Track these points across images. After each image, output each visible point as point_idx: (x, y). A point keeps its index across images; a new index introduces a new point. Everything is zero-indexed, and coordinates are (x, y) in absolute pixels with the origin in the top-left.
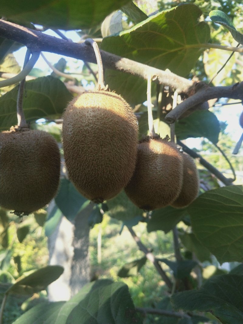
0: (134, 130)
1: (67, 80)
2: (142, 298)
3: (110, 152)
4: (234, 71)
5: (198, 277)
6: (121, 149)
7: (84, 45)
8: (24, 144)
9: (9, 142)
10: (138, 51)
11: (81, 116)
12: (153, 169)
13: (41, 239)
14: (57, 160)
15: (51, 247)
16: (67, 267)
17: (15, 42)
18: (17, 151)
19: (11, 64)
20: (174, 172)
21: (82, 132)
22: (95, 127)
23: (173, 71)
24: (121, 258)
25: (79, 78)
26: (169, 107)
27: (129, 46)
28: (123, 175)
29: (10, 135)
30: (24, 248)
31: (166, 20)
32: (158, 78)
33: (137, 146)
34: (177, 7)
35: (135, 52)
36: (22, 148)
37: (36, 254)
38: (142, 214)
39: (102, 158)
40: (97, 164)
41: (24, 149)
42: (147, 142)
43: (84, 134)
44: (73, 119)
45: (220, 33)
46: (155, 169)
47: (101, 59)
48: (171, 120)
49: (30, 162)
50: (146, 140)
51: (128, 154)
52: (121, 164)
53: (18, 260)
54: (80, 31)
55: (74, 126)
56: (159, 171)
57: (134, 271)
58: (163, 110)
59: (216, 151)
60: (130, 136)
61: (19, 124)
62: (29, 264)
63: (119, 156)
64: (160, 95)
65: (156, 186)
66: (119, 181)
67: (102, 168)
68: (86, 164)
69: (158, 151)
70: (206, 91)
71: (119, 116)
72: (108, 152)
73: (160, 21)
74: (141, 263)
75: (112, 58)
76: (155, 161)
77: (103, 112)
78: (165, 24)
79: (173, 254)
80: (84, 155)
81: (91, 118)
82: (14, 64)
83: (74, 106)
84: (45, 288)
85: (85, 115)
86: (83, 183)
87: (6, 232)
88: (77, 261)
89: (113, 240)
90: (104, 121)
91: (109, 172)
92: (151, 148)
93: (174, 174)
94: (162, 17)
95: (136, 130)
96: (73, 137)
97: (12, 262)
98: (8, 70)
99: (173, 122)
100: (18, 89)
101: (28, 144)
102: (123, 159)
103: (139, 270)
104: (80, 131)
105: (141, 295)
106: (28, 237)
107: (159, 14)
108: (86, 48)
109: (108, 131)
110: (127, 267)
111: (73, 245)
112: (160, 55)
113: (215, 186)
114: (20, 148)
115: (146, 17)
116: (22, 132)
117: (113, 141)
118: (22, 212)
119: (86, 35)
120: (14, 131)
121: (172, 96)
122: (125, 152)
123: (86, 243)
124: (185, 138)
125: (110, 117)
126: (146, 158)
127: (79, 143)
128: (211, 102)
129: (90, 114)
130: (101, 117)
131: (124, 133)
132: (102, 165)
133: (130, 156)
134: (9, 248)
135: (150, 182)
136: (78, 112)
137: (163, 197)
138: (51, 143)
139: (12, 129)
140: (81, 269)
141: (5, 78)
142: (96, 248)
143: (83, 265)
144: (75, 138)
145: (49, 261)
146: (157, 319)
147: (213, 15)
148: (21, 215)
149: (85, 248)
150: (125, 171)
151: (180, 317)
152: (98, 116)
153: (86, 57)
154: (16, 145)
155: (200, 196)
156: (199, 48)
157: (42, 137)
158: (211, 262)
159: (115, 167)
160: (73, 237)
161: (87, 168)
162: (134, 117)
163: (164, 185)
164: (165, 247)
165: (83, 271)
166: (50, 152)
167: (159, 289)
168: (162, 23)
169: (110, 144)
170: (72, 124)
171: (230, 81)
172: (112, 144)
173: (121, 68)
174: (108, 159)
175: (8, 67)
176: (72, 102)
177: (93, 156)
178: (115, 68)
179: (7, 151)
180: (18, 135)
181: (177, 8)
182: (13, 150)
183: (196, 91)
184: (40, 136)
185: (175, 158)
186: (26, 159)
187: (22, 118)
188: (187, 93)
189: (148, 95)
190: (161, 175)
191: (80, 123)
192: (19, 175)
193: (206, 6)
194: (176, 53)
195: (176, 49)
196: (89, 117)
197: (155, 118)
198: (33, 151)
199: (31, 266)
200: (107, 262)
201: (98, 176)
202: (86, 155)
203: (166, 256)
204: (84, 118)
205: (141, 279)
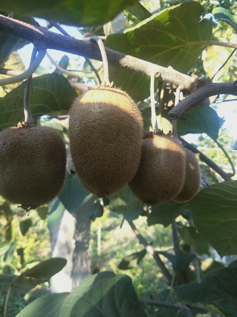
0: (139, 126)
1: (71, 77)
2: (141, 289)
3: (116, 148)
4: (232, 68)
5: (196, 269)
6: (126, 144)
7: (89, 43)
8: (31, 139)
9: (17, 138)
10: (141, 48)
11: (88, 112)
12: (157, 164)
13: (43, 232)
14: (63, 155)
15: (53, 239)
16: (69, 258)
17: (21, 39)
18: (24, 147)
19: (15, 62)
20: (177, 167)
21: (88, 128)
22: (102, 123)
23: (175, 68)
24: (120, 251)
25: (81, 75)
26: (170, 104)
27: (132, 43)
28: (128, 170)
29: (18, 131)
30: (26, 240)
31: (169, 18)
32: (161, 74)
33: (141, 142)
34: (180, 4)
35: (138, 50)
36: (30, 143)
37: (38, 246)
38: (142, 208)
39: (108, 154)
40: (103, 159)
41: (31, 145)
42: (151, 138)
43: (90, 130)
44: (80, 115)
45: (218, 30)
46: (159, 164)
47: (106, 57)
48: (174, 116)
49: (37, 157)
50: (150, 136)
51: (133, 149)
52: (127, 159)
53: (21, 252)
54: (82, 28)
55: (81, 123)
56: (163, 167)
57: (134, 263)
58: (165, 106)
59: (213, 147)
60: (135, 132)
61: (26, 120)
62: (31, 256)
63: (125, 151)
64: (162, 92)
65: (160, 181)
66: (124, 176)
67: (108, 163)
68: (93, 159)
69: (162, 146)
70: (208, 87)
71: (125, 112)
72: (114, 148)
73: (163, 18)
74: (140, 256)
75: (116, 55)
76: (159, 156)
77: (109, 109)
78: (168, 21)
79: (172, 247)
80: (90, 150)
81: (98, 115)
82: (18, 61)
83: (80, 102)
84: (48, 280)
85: (92, 111)
86: (89, 178)
87: (9, 225)
88: (78, 253)
89: (112, 232)
90: (110, 117)
91: (114, 167)
92: (155, 143)
93: (177, 169)
94: (166, 14)
95: (141, 126)
96: (80, 133)
97: (15, 254)
98: (12, 67)
99: (176, 119)
100: (25, 86)
101: (35, 139)
102: (129, 155)
103: (138, 263)
104: (87, 127)
105: (140, 286)
106: (31, 230)
107: (163, 12)
108: (91, 46)
109: (115, 127)
110: (127, 259)
111: (74, 238)
112: (163, 52)
113: (213, 181)
114: (27, 144)
115: (149, 15)
116: (29, 128)
117: (119, 137)
118: (29, 206)
119: (88, 33)
120: (22, 127)
121: (174, 93)
122: (131, 148)
123: (87, 236)
124: (185, 134)
125: (116, 113)
126: (150, 154)
127: (85, 139)
128: (212, 99)
129: (97, 110)
130: (107, 113)
131: (129, 129)
132: (108, 160)
133: (135, 152)
134: (13, 240)
135: (153, 177)
136: (85, 108)
137: (167, 192)
138: (57, 139)
139: (19, 124)
140: (82, 261)
141: (10, 75)
142: (96, 241)
143: (84, 258)
144: (82, 134)
145: (50, 254)
146: (156, 310)
147: (216, 13)
148: (28, 209)
149: (86, 241)
150: (130, 166)
151: (179, 308)
152: (104, 112)
153: (91, 54)
154: (24, 141)
155: (201, 191)
156: (201, 45)
157: (48, 133)
158: (209, 255)
159: (121, 162)
160: (74, 230)
161: (93, 163)
162: (139, 113)
163: (168, 180)
164: (163, 239)
165: (84, 263)
166: (56, 148)
167: (156, 281)
168: (165, 20)
169: (116, 140)
170: (79, 120)
171: (228, 78)
172: (118, 140)
173: (125, 65)
174: (114, 154)
175: (12, 65)
176: (78, 98)
177: (100, 151)
178: (119, 65)
179: (14, 147)
180: (25, 131)
181: (180, 6)
182: (20, 146)
183: (198, 87)
184: (47, 132)
185: (178, 154)
186: (33, 154)
187: (29, 114)
188: (189, 89)
189: (151, 92)
190: (164, 171)
191: (87, 119)
192: (26, 170)
193: (205, 4)
194: (178, 50)
195: (178, 47)
196: (96, 113)
197: (157, 114)
198: (40, 146)
199: (33, 258)
200: (106, 254)
201: (104, 171)
202: (93, 151)
203: (164, 249)
204: (91, 114)
205: (140, 271)
